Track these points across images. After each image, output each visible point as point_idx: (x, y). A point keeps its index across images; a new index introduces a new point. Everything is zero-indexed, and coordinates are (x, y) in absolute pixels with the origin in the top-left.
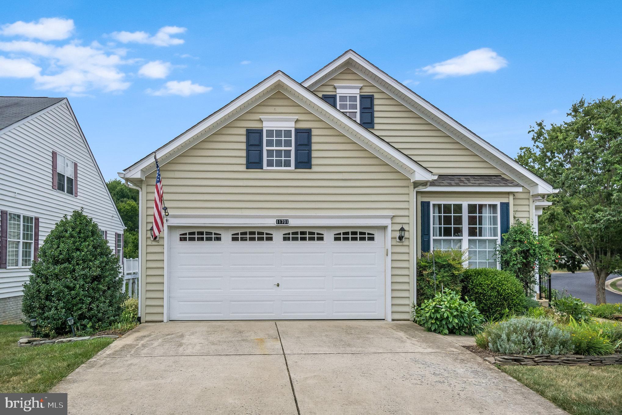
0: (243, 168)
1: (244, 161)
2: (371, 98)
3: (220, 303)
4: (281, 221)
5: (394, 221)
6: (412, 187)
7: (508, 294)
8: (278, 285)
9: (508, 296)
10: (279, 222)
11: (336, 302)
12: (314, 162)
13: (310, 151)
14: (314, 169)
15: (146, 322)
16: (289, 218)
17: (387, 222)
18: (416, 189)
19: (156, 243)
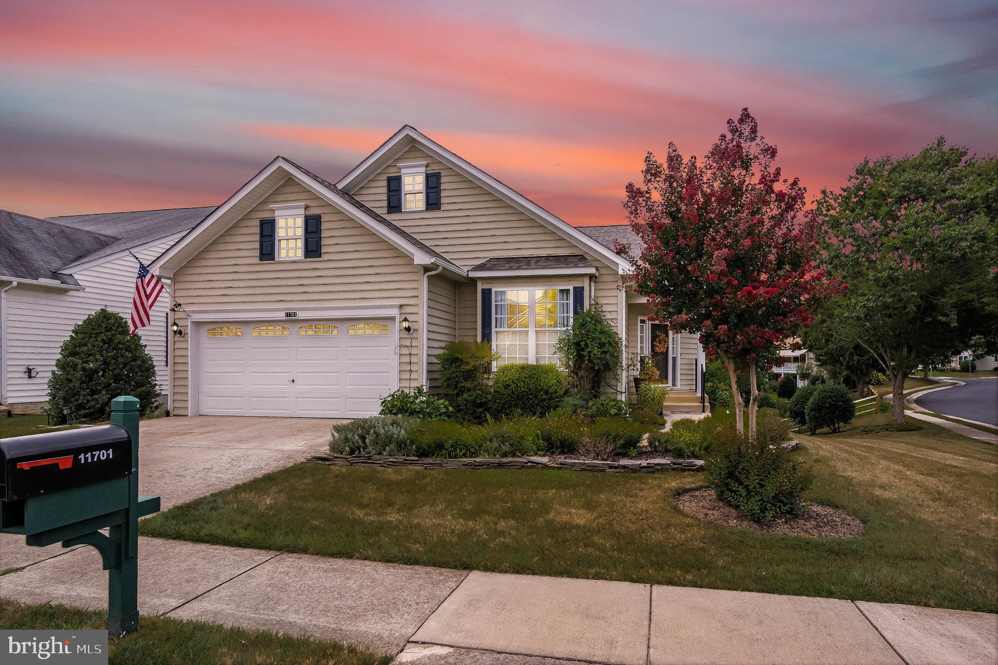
0: (257, 261)
1: (257, 253)
2: (438, 176)
3: (241, 399)
4: (290, 314)
5: (403, 311)
6: (422, 272)
7: (523, 392)
8: (293, 381)
9: (523, 395)
10: (288, 315)
11: (349, 400)
12: (324, 250)
13: (320, 239)
14: (325, 257)
15: (174, 416)
16: (297, 310)
17: (394, 312)
18: (427, 274)
19: (182, 339)
